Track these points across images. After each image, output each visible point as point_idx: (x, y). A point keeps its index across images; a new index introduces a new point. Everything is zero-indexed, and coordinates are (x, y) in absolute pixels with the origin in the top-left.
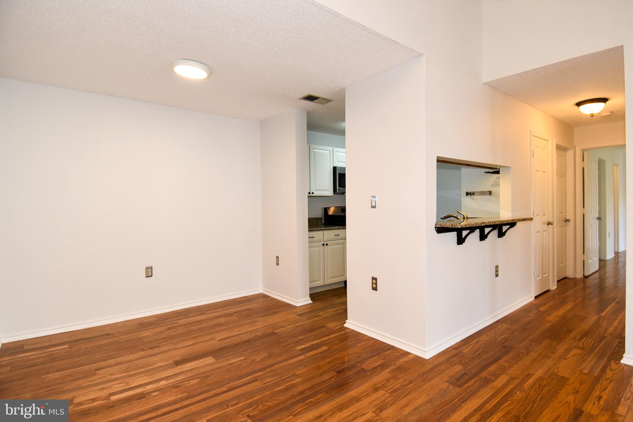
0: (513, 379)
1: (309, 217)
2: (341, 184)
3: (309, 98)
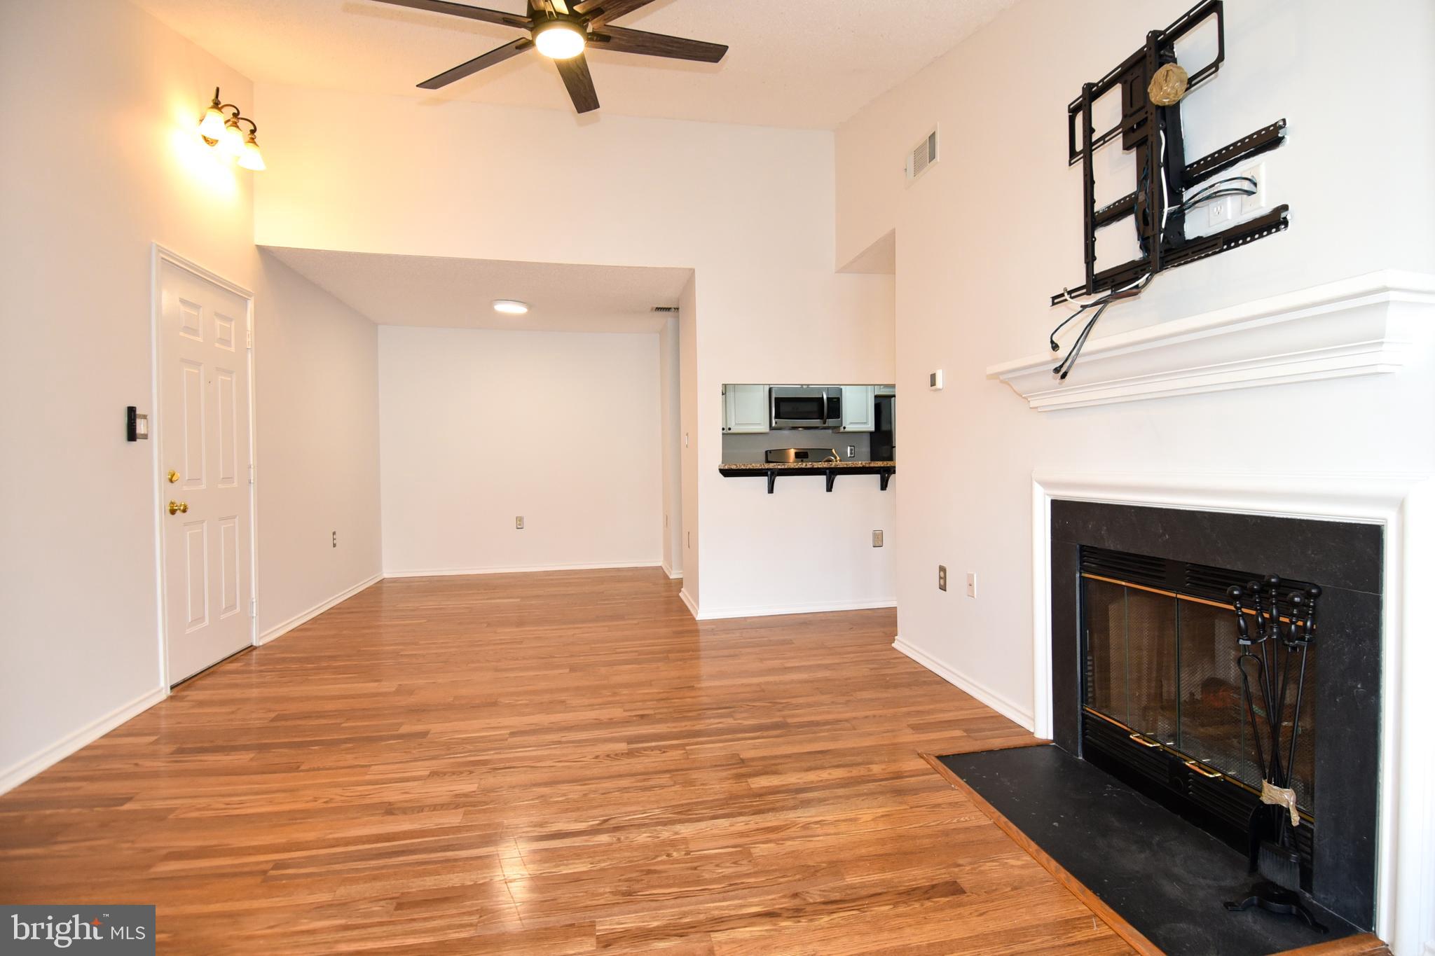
2: (782, 416)
3: (658, 309)
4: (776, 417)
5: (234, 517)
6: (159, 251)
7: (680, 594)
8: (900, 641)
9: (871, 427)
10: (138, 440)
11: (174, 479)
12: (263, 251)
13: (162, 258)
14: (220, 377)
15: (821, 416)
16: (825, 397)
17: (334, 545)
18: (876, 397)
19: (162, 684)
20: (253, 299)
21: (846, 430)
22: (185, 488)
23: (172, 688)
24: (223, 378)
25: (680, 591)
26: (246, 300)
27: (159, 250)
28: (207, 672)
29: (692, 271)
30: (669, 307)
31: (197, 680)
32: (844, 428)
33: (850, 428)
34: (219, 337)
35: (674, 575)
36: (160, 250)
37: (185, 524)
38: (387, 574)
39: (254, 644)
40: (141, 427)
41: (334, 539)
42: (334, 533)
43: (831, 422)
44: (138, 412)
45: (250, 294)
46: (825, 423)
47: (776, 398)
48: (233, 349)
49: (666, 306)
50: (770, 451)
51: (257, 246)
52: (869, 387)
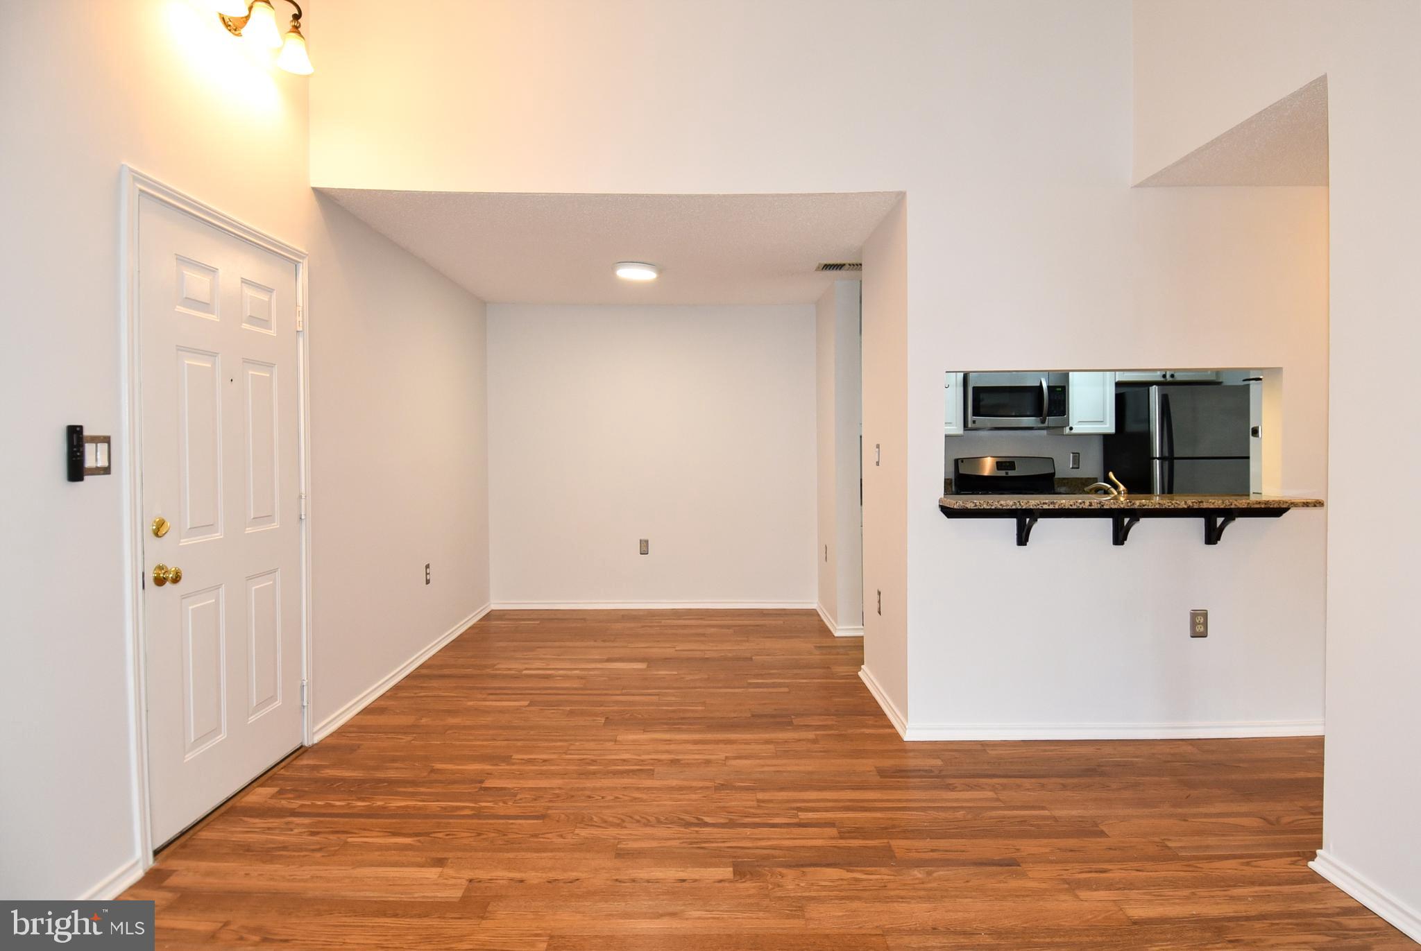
0: (998, 800)
1: (947, 478)
2: (982, 410)
3: (828, 267)
4: (975, 414)
5: (275, 571)
6: (136, 180)
7: (859, 673)
8: (1325, 859)
9: (1109, 427)
10: (86, 478)
11: (163, 531)
12: (322, 195)
13: (140, 190)
14: (250, 372)
15: (1038, 412)
16: (1045, 385)
17: (428, 582)
18: (1119, 385)
19: (138, 853)
20: (305, 262)
21: (1074, 431)
22: (184, 542)
23: (156, 853)
24: (253, 373)
25: (860, 669)
26: (296, 264)
27: (134, 177)
28: (223, 809)
29: (901, 196)
30: (843, 262)
31: (199, 831)
32: (1071, 429)
33: (1078, 428)
34: (249, 314)
35: (842, 630)
36: (138, 178)
37: (184, 597)
38: (496, 605)
39: (306, 744)
40: (93, 456)
41: (427, 574)
42: (427, 567)
43: (1051, 420)
44: (86, 433)
45: (301, 255)
46: (1043, 422)
47: (974, 388)
48: (272, 333)
49: (839, 262)
50: (962, 460)
51: (315, 190)
52: (1108, 373)
